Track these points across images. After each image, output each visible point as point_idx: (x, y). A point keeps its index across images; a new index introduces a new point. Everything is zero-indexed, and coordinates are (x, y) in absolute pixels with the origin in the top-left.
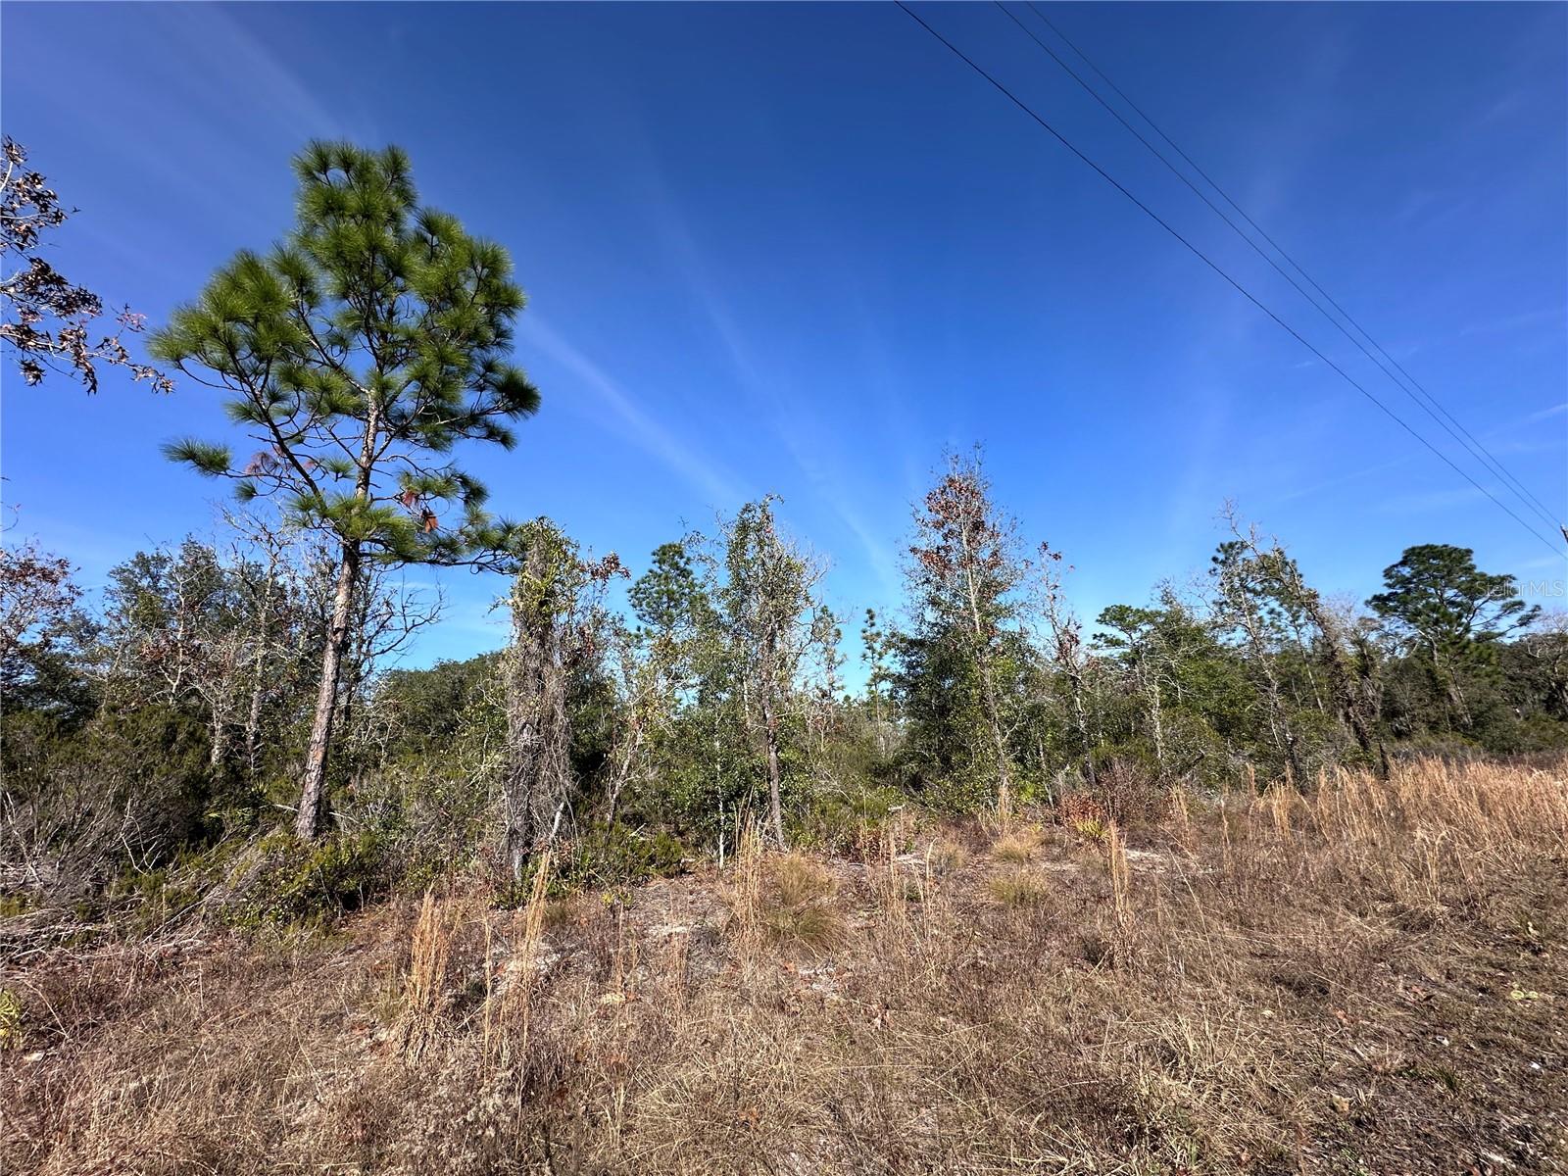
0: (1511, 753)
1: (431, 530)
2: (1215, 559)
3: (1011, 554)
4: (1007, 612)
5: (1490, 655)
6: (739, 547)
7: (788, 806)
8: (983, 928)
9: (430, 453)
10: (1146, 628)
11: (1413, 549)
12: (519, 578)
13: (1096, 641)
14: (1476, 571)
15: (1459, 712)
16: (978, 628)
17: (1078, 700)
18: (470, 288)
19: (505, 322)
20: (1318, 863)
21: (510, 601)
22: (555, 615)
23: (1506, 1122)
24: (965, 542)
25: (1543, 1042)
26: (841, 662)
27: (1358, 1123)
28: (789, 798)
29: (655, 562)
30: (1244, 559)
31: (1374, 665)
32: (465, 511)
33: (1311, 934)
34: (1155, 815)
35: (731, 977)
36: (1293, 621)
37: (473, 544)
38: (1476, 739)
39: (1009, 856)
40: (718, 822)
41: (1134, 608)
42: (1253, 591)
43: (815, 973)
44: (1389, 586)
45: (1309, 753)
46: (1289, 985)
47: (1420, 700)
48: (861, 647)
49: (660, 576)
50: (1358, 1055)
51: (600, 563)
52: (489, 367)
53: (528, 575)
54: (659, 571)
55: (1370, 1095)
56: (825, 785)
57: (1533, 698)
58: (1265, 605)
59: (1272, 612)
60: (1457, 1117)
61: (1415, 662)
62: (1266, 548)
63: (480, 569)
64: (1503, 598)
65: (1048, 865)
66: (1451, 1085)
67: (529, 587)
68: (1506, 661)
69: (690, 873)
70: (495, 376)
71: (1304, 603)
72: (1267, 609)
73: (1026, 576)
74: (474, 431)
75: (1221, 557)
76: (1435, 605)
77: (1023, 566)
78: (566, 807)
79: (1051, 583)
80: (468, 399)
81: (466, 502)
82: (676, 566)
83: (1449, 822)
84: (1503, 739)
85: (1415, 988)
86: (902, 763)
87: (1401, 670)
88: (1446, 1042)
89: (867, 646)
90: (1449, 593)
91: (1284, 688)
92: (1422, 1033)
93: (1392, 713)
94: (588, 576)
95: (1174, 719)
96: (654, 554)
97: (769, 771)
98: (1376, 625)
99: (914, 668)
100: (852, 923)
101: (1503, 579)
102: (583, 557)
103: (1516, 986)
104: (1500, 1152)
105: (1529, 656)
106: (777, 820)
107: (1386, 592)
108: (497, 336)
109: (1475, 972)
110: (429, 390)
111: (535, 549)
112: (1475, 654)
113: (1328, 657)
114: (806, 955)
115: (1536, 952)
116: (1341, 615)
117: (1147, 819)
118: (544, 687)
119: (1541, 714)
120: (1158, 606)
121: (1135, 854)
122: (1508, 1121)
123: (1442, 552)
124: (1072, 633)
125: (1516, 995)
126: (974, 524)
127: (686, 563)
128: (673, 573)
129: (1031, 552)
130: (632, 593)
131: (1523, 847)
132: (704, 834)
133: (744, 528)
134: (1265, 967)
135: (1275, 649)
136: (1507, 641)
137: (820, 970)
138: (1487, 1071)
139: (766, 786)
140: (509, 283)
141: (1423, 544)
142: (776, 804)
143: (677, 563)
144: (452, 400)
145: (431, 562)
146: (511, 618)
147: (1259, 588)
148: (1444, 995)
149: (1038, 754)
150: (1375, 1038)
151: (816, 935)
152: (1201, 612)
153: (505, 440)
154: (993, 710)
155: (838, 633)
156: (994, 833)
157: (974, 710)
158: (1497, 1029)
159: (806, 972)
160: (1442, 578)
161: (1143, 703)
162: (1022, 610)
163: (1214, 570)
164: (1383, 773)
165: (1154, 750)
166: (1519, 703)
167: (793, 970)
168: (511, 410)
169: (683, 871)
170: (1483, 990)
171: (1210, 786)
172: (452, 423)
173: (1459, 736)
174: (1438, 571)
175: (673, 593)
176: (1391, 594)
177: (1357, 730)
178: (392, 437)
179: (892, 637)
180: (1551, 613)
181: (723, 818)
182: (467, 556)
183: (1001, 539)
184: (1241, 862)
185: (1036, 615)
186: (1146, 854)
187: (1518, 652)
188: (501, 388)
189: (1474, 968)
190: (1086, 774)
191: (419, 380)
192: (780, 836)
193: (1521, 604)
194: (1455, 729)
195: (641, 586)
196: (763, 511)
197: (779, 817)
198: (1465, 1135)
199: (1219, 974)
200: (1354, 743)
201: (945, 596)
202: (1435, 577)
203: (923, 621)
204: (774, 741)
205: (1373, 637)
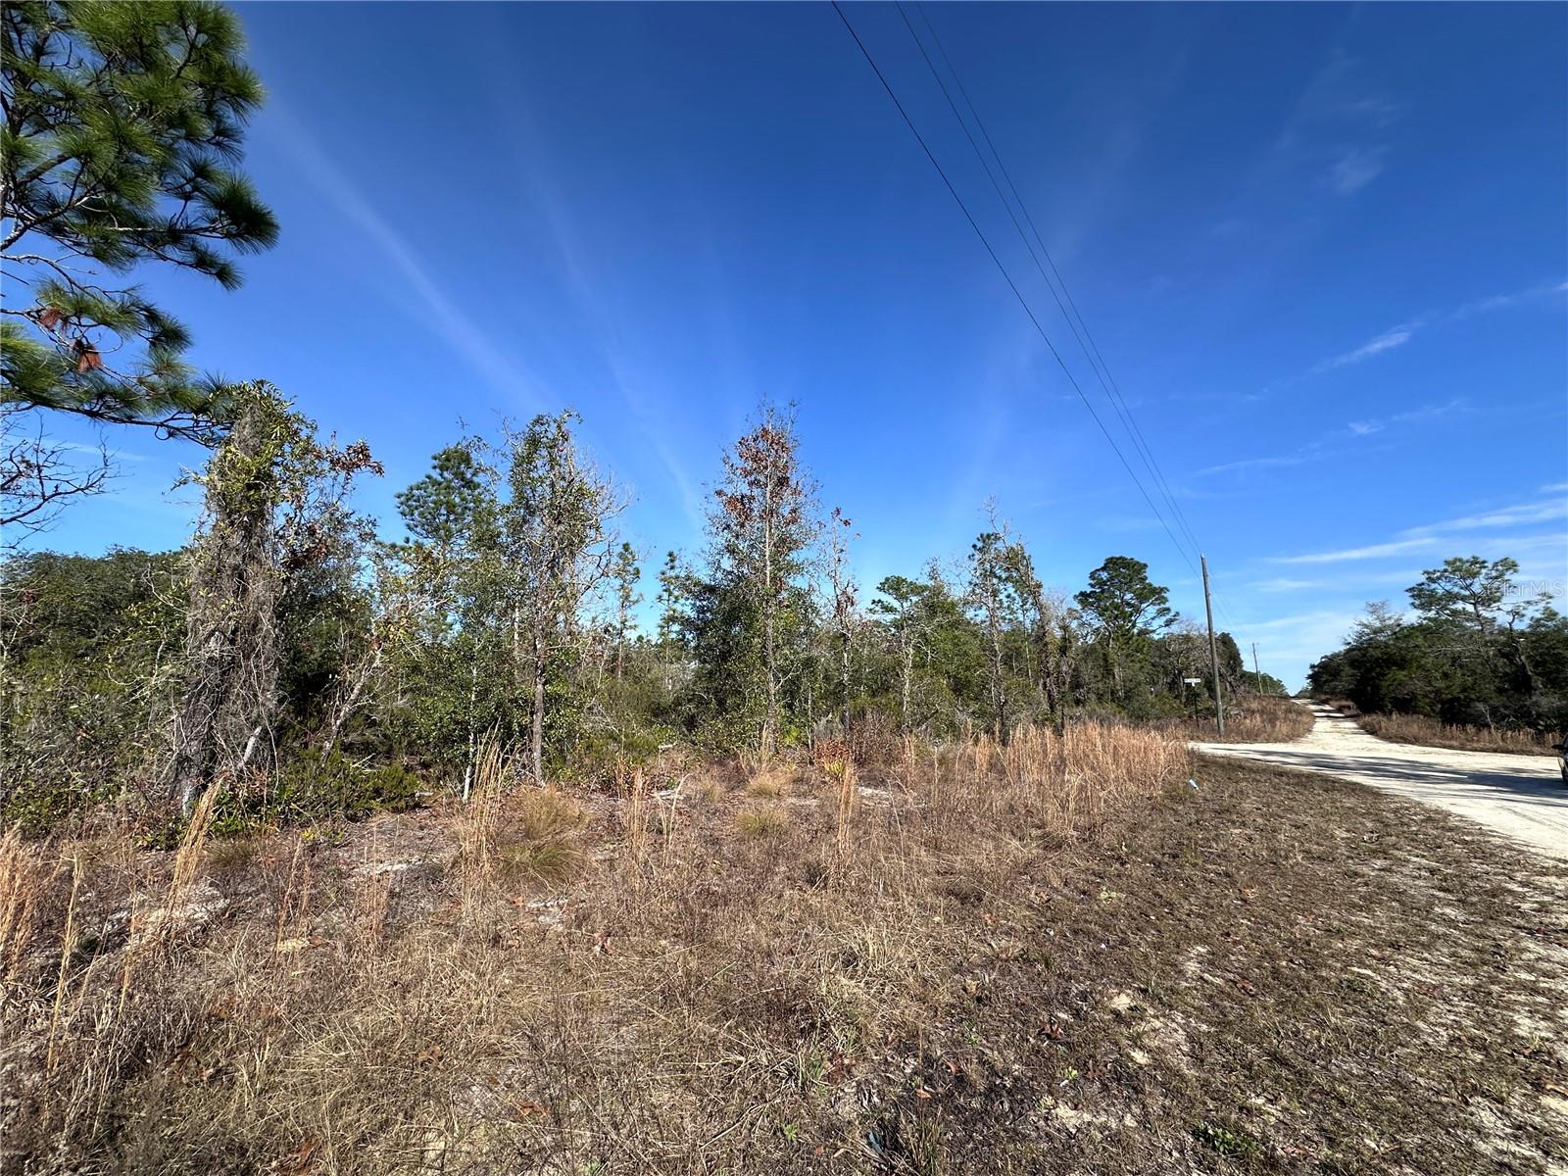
0: (1142, 720)
1: (90, 368)
2: (974, 546)
3: (808, 514)
4: (798, 569)
5: (1144, 646)
6: (525, 461)
7: (550, 741)
8: (724, 857)
9: (93, 263)
10: (915, 599)
11: (1112, 558)
12: (220, 452)
13: (874, 605)
14: (1147, 581)
15: (1118, 688)
16: (768, 580)
17: (845, 655)
18: (176, 54)
19: (231, 118)
20: (998, 800)
21: (205, 479)
22: (269, 504)
23: (1075, 988)
24: (768, 495)
25: (1111, 929)
26: (637, 601)
27: (979, 1000)
28: (553, 732)
29: (435, 467)
30: (996, 549)
31: (1071, 647)
32: (150, 355)
33: (981, 855)
34: (891, 759)
35: (448, 913)
36: (1022, 606)
37: (159, 400)
38: (1124, 708)
39: (762, 793)
40: (466, 754)
41: (909, 581)
42: (1000, 578)
43: (545, 906)
44: (1092, 586)
45: (1013, 713)
46: (957, 896)
47: (1095, 677)
48: (658, 588)
49: (440, 484)
50: (992, 947)
51: (344, 451)
52: (201, 171)
53: (233, 450)
54: (439, 478)
55: (992, 977)
56: (596, 722)
57: (1164, 680)
58: (1006, 590)
59: (1008, 596)
60: (1045, 988)
61: (1098, 647)
62: (1011, 542)
63: (171, 435)
64: (1159, 604)
65: (794, 800)
66: (1047, 965)
67: (233, 466)
68: (1152, 653)
69: (426, 808)
70: (213, 186)
71: (1030, 591)
72: (1006, 593)
73: (819, 537)
74: (171, 251)
75: (980, 545)
76: (1117, 604)
77: (817, 527)
78: (265, 731)
79: (838, 547)
80: (164, 207)
81: (153, 344)
82: (461, 476)
83: (1093, 768)
84: (1140, 709)
85: (1042, 894)
86: (680, 704)
87: (1088, 652)
88: (1052, 933)
89: (664, 588)
90: (1128, 596)
91: (1007, 660)
92: (1039, 927)
93: (1076, 685)
94: (327, 466)
95: (921, 678)
96: (435, 458)
97: (533, 704)
98: (1078, 615)
99: (704, 612)
100: (596, 856)
101: (1162, 590)
102: (322, 441)
103: (1105, 889)
104: (1066, 1011)
105: (1167, 650)
106: (536, 754)
107: (1089, 590)
108: (219, 132)
109: (1083, 880)
110: (96, 177)
111: (248, 419)
112: (1135, 645)
113: (1040, 637)
114: (539, 888)
115: (1123, 864)
116: (1056, 604)
117: (884, 762)
118: (245, 590)
119: (1165, 693)
120: (924, 581)
121: (869, 791)
122: (1077, 988)
123: (1129, 564)
124: (850, 595)
125: (1103, 895)
126: (779, 479)
127: (473, 475)
128: (456, 483)
129: (826, 516)
130: (403, 499)
131: (1132, 788)
132: (449, 768)
133: (534, 442)
134: (943, 882)
135: (1006, 627)
136: (1156, 637)
137: (552, 903)
138: (1073, 953)
139: (527, 719)
140: (240, 64)
141: (1118, 556)
142: (537, 738)
143: (463, 473)
144: (135, 200)
145: (91, 414)
146: (204, 500)
147: (1004, 576)
148: (1060, 898)
149: (806, 702)
150: (1007, 934)
151: (553, 867)
152: (957, 592)
153: (224, 274)
154: (771, 659)
155: (637, 571)
156: (752, 771)
157: (753, 657)
158: (1086, 921)
159: (535, 906)
160: (1126, 584)
161: (899, 663)
162: (811, 569)
163: (973, 555)
164: (1058, 732)
165: (901, 704)
166: (1155, 684)
167: (521, 904)
168: (234, 236)
169: (417, 805)
170: (1084, 893)
171: (939, 736)
172: (141, 234)
173: (1114, 705)
174: (1124, 578)
175: (454, 506)
176: (1092, 592)
177: (1049, 696)
178: (27, 227)
179: (687, 580)
180: (1184, 619)
181: (472, 750)
182: (146, 414)
183: (801, 499)
184: (945, 797)
185: (823, 575)
186: (877, 792)
187: (1162, 646)
188: (218, 203)
189: (1083, 876)
190: (842, 721)
191: (78, 157)
192: (538, 771)
193: (1168, 609)
194: (1113, 700)
195: (415, 492)
196: (559, 427)
197: (539, 751)
198: (1047, 1001)
199: (908, 890)
200: (1045, 706)
201: (743, 546)
202: (1122, 583)
203: (719, 568)
204: (542, 673)
205: (1074, 625)
